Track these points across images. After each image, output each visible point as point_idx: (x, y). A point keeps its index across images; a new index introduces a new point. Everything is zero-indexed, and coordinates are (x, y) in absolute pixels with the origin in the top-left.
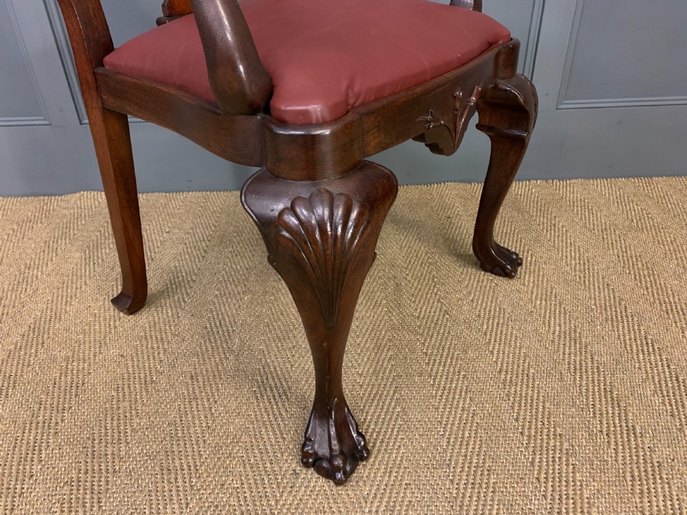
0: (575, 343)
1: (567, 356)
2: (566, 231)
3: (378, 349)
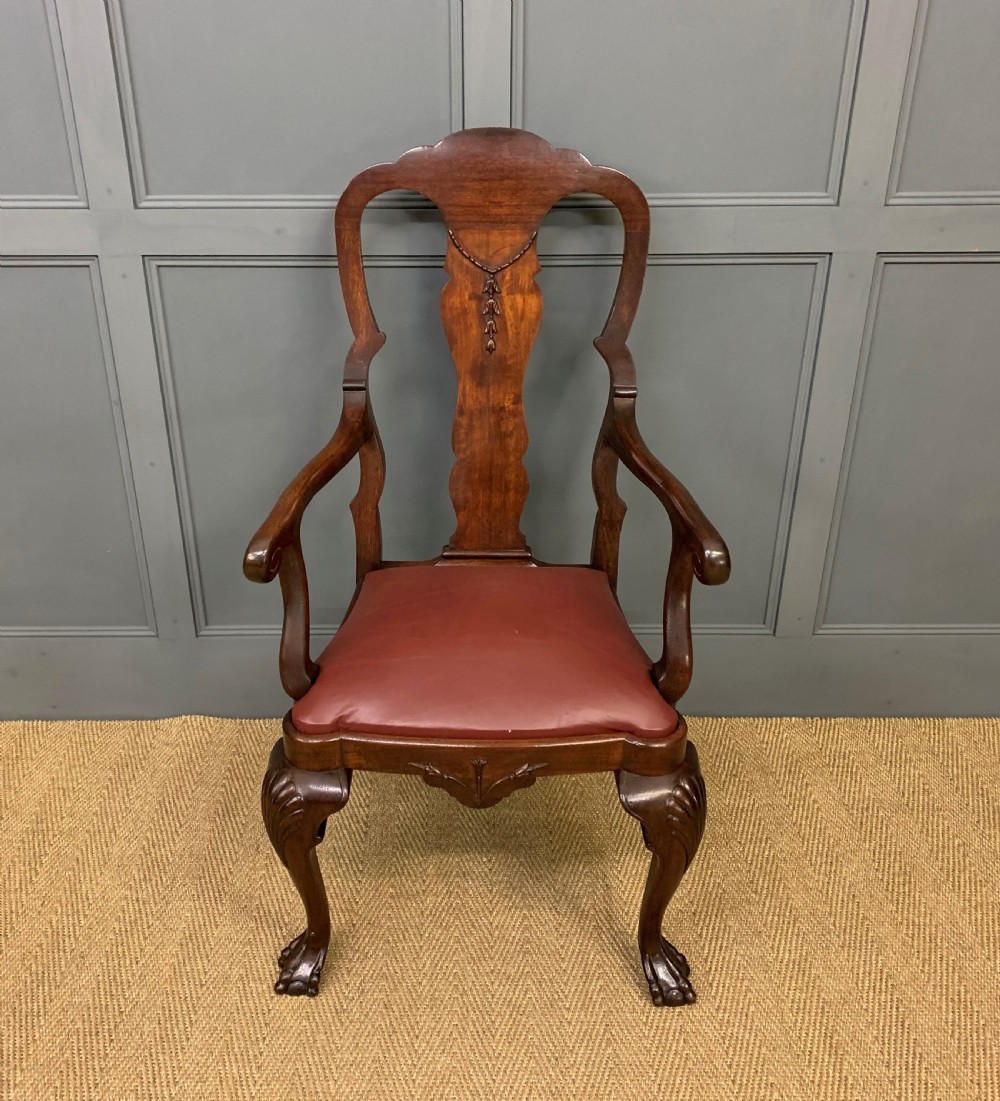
0: (804, 975)
1: (792, 992)
2: (818, 809)
3: (587, 977)
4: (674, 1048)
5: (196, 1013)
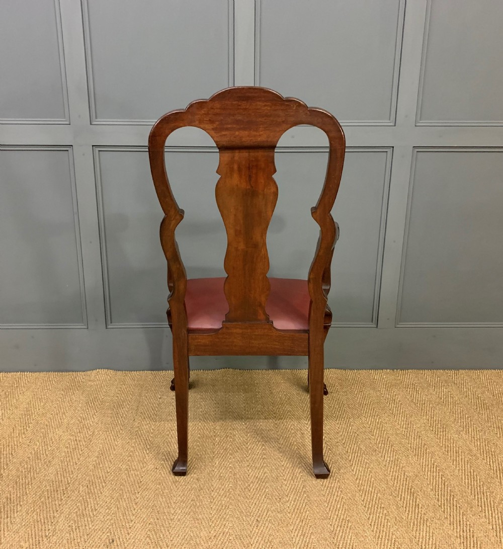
0: (397, 466)
1: (391, 473)
3: (294, 468)
4: (336, 494)
5: (105, 483)
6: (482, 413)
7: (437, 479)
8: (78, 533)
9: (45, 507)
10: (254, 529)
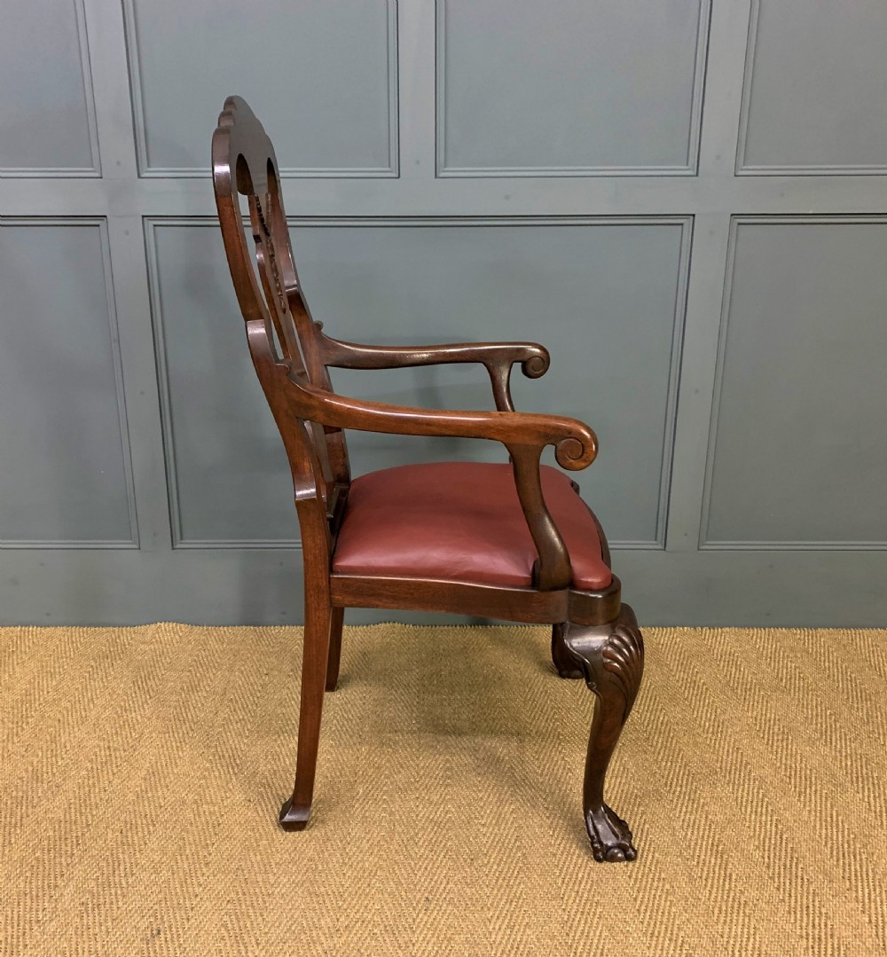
1: (683, 814)
3: (501, 803)
6: (858, 708)
7: (768, 827)
8: (97, 918)
9: (41, 869)
10: (420, 916)
